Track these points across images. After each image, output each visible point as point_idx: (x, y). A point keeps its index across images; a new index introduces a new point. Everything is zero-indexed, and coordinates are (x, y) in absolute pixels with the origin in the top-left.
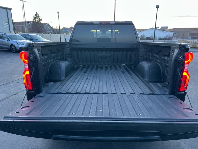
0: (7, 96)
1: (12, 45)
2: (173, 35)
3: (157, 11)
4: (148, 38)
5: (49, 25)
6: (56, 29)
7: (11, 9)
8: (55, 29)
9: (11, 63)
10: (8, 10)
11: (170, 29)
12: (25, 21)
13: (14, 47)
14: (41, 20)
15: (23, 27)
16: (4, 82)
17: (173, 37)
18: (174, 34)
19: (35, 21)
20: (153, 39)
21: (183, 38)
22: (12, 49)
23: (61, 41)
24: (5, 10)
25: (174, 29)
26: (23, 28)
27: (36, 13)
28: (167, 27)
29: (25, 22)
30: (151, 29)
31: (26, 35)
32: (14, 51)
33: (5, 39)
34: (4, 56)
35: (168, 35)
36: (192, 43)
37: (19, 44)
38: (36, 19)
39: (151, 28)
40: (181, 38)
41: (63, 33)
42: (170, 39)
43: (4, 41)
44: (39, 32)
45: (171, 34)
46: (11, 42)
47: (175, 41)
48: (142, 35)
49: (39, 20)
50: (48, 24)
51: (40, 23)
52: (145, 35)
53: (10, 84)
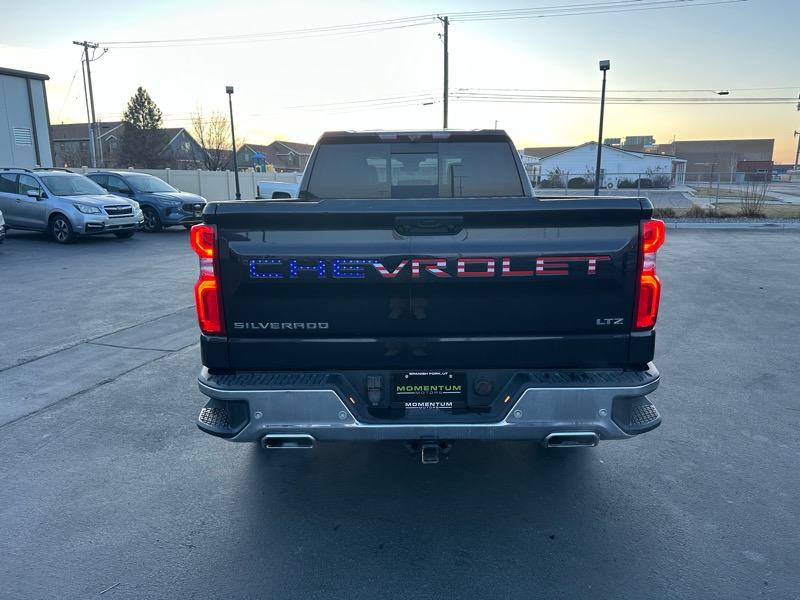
0: (78, 387)
1: (57, 216)
2: (674, 170)
3: (604, 81)
4: (577, 183)
5: (188, 137)
6: (218, 152)
7: (43, 78)
8: (211, 151)
9: (61, 279)
10: (33, 81)
11: (661, 146)
12: (91, 122)
13: (63, 223)
14: (157, 118)
15: (84, 144)
16: (56, 344)
17: (674, 176)
18: (678, 166)
19: (132, 121)
20: (596, 186)
21: (711, 178)
22: (56, 229)
23: (238, 196)
24: (22, 82)
25: (676, 144)
26: (82, 148)
27: (140, 89)
28: (649, 139)
29: (94, 125)
30: (588, 147)
31: (108, 176)
32: (64, 238)
33: (31, 192)
34: (30, 257)
35: (653, 169)
36: (741, 197)
37: (82, 209)
38: (137, 112)
39: (587, 144)
40: (706, 179)
41: (246, 166)
42: (661, 183)
43: (26, 200)
44: (151, 163)
45: (665, 166)
46: (53, 203)
47: (680, 193)
48: (554, 171)
49: (151, 119)
50: (184, 131)
51: (154, 128)
52: (564, 169)
53: (77, 349)
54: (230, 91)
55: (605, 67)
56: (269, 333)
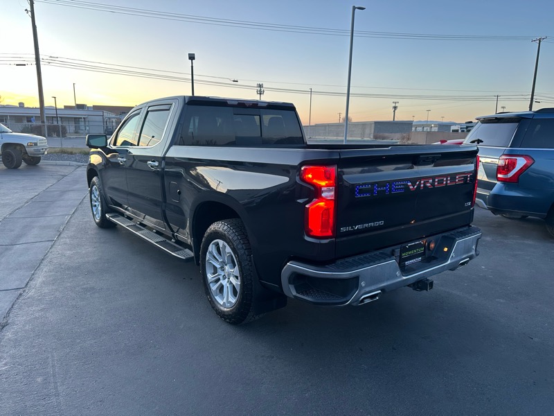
3: (192, 67)
55: (192, 57)
56: (359, 231)
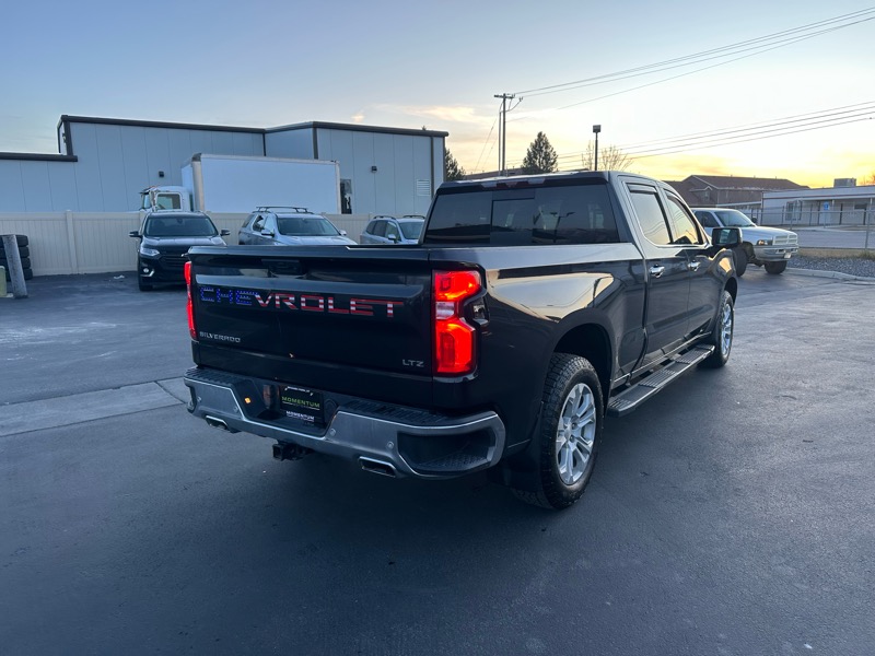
7: (443, 135)
10: (434, 139)
14: (552, 161)
19: (529, 166)
27: (540, 135)
29: (503, 172)
38: (535, 157)
49: (547, 163)
54: (597, 129)
